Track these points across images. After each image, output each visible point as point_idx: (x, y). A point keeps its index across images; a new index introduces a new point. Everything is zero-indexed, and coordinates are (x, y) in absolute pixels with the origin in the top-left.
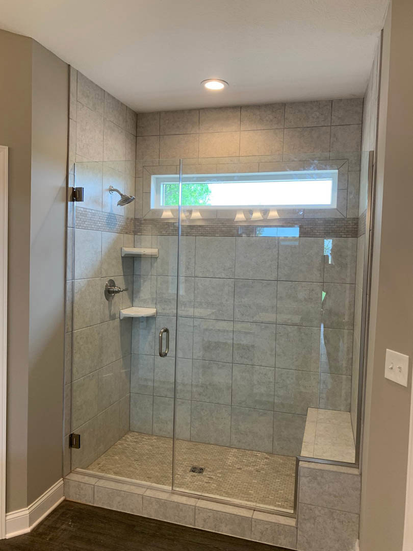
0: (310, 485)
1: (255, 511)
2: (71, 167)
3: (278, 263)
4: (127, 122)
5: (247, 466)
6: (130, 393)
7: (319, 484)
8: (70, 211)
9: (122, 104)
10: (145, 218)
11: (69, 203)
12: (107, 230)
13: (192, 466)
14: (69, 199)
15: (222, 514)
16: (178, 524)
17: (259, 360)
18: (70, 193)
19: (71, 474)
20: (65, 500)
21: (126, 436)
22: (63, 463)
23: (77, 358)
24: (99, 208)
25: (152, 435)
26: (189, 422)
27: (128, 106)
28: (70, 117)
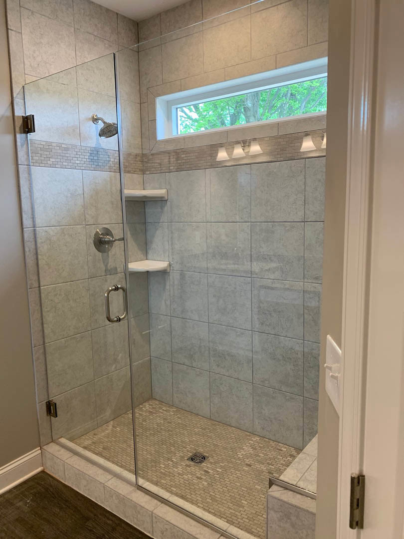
0: (282, 524)
1: (222, 537)
2: (17, 90)
3: (305, 196)
4: (118, 33)
5: (260, 462)
6: (150, 356)
7: (293, 526)
8: (22, 146)
9: (107, 10)
10: (152, 152)
11: (18, 136)
12: (92, 169)
13: (195, 451)
14: (17, 129)
15: (180, 531)
16: (137, 528)
17: (283, 328)
18: (19, 123)
19: (52, 444)
20: (43, 472)
21: (144, 404)
22: (39, 432)
23: (49, 317)
24: (76, 142)
25: (173, 406)
26: (209, 396)
27: (118, 12)
28: (9, 27)
